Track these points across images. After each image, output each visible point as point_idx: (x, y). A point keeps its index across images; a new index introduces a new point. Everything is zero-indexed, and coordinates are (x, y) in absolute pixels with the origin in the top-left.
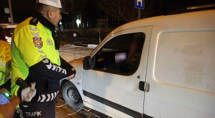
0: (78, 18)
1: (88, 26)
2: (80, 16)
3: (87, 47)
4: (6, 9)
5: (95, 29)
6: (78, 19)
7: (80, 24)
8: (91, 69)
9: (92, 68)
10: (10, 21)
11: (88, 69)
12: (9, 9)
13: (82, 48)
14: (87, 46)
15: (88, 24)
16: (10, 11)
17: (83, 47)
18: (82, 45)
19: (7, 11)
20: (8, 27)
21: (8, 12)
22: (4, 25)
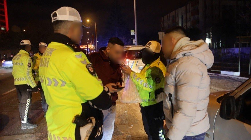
0: (208, 36)
1: (220, 46)
2: (211, 33)
3: (219, 75)
4: (132, 31)
5: (231, 50)
6: (207, 38)
7: (209, 44)
8: (234, 119)
9: (235, 117)
10: (134, 43)
11: (228, 119)
12: (135, 31)
13: (212, 75)
14: (220, 73)
15: (220, 44)
16: (135, 33)
17: (214, 74)
18: (211, 70)
19: (132, 33)
20: (130, 49)
21: (134, 34)
22: (127, 47)
